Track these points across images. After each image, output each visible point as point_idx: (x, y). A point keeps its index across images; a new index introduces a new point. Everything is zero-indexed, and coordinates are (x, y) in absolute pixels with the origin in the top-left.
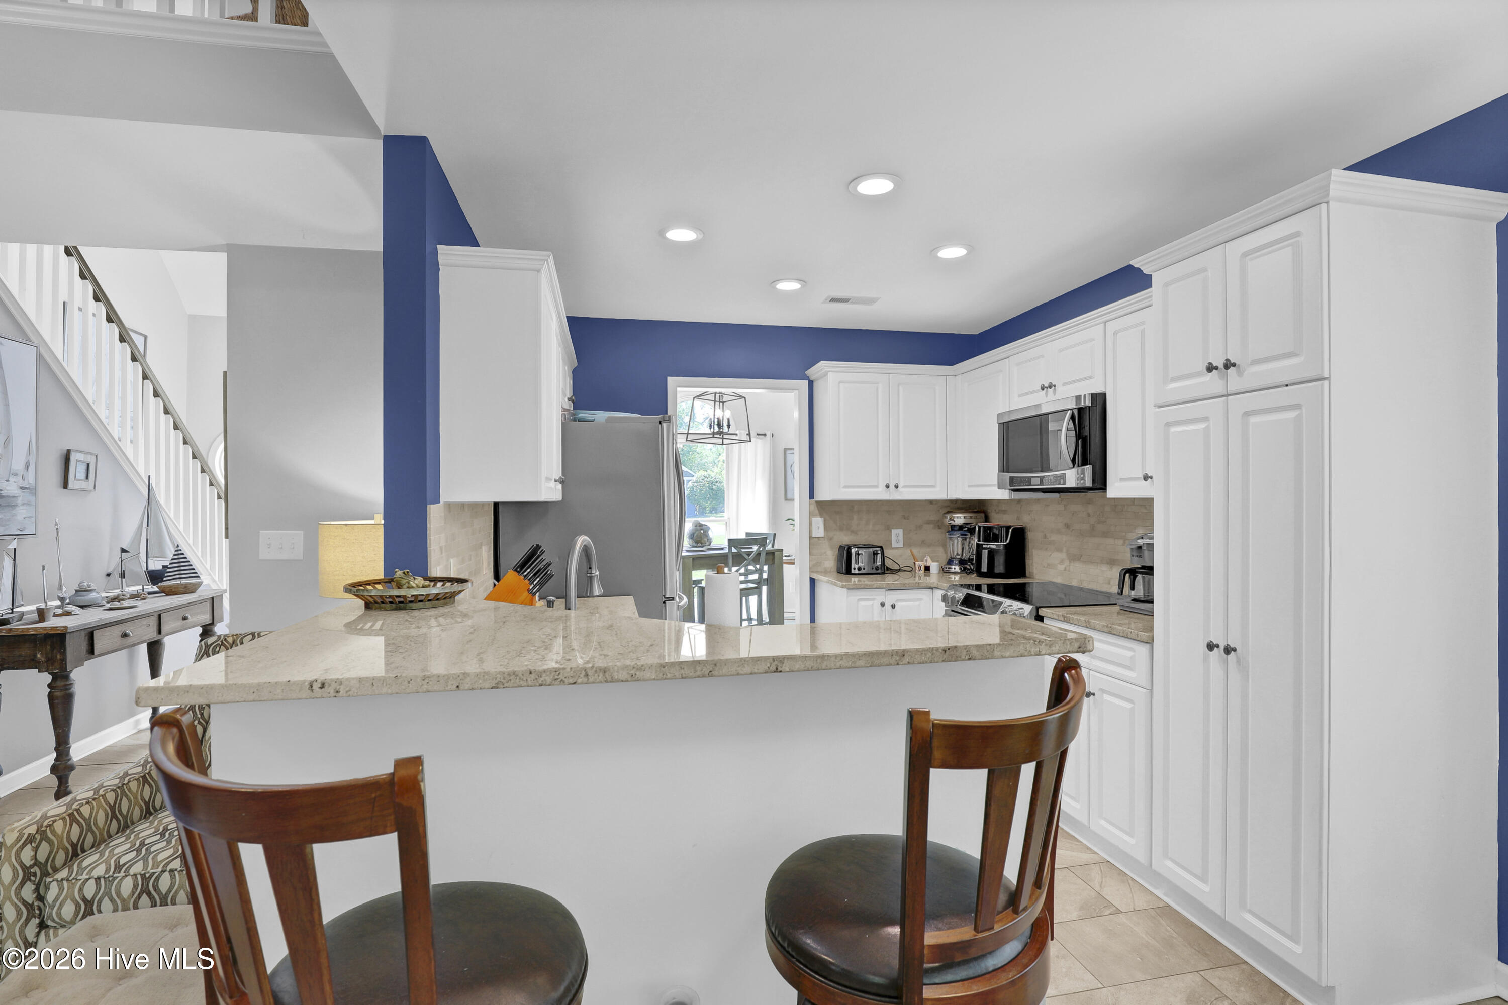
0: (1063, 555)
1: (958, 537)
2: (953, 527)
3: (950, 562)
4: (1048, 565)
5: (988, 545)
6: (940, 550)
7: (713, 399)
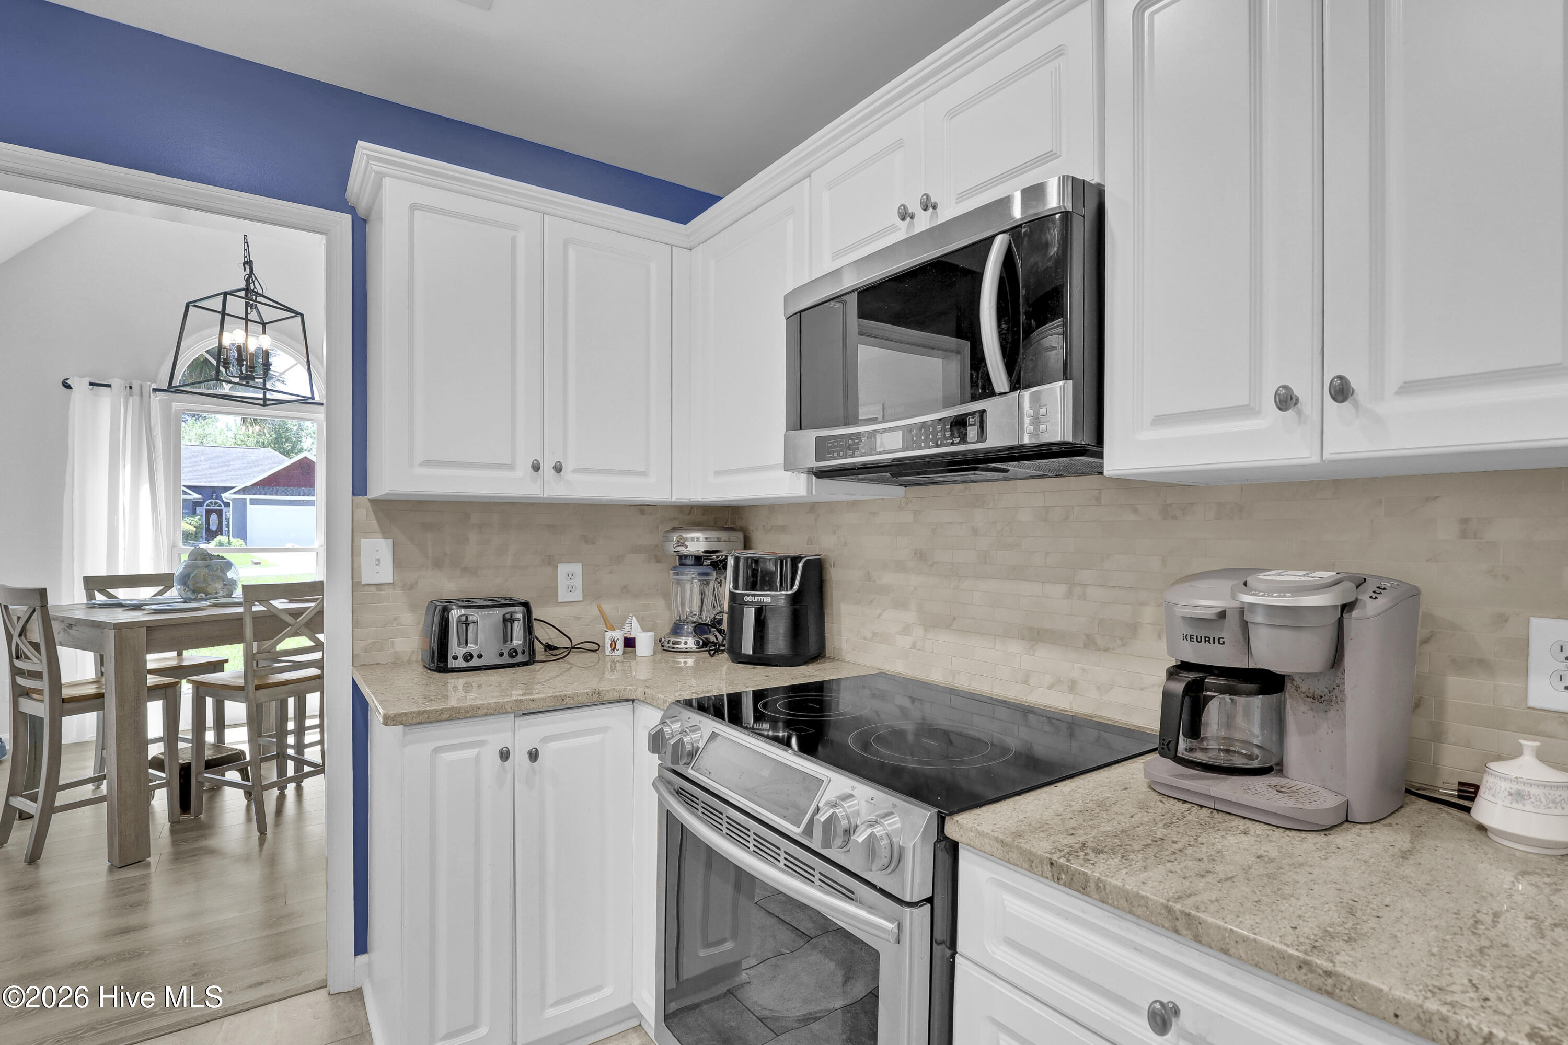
0: (910, 616)
1: (693, 579)
2: (683, 558)
3: (676, 630)
4: (875, 634)
5: (754, 596)
6: (659, 604)
7: (220, 310)
